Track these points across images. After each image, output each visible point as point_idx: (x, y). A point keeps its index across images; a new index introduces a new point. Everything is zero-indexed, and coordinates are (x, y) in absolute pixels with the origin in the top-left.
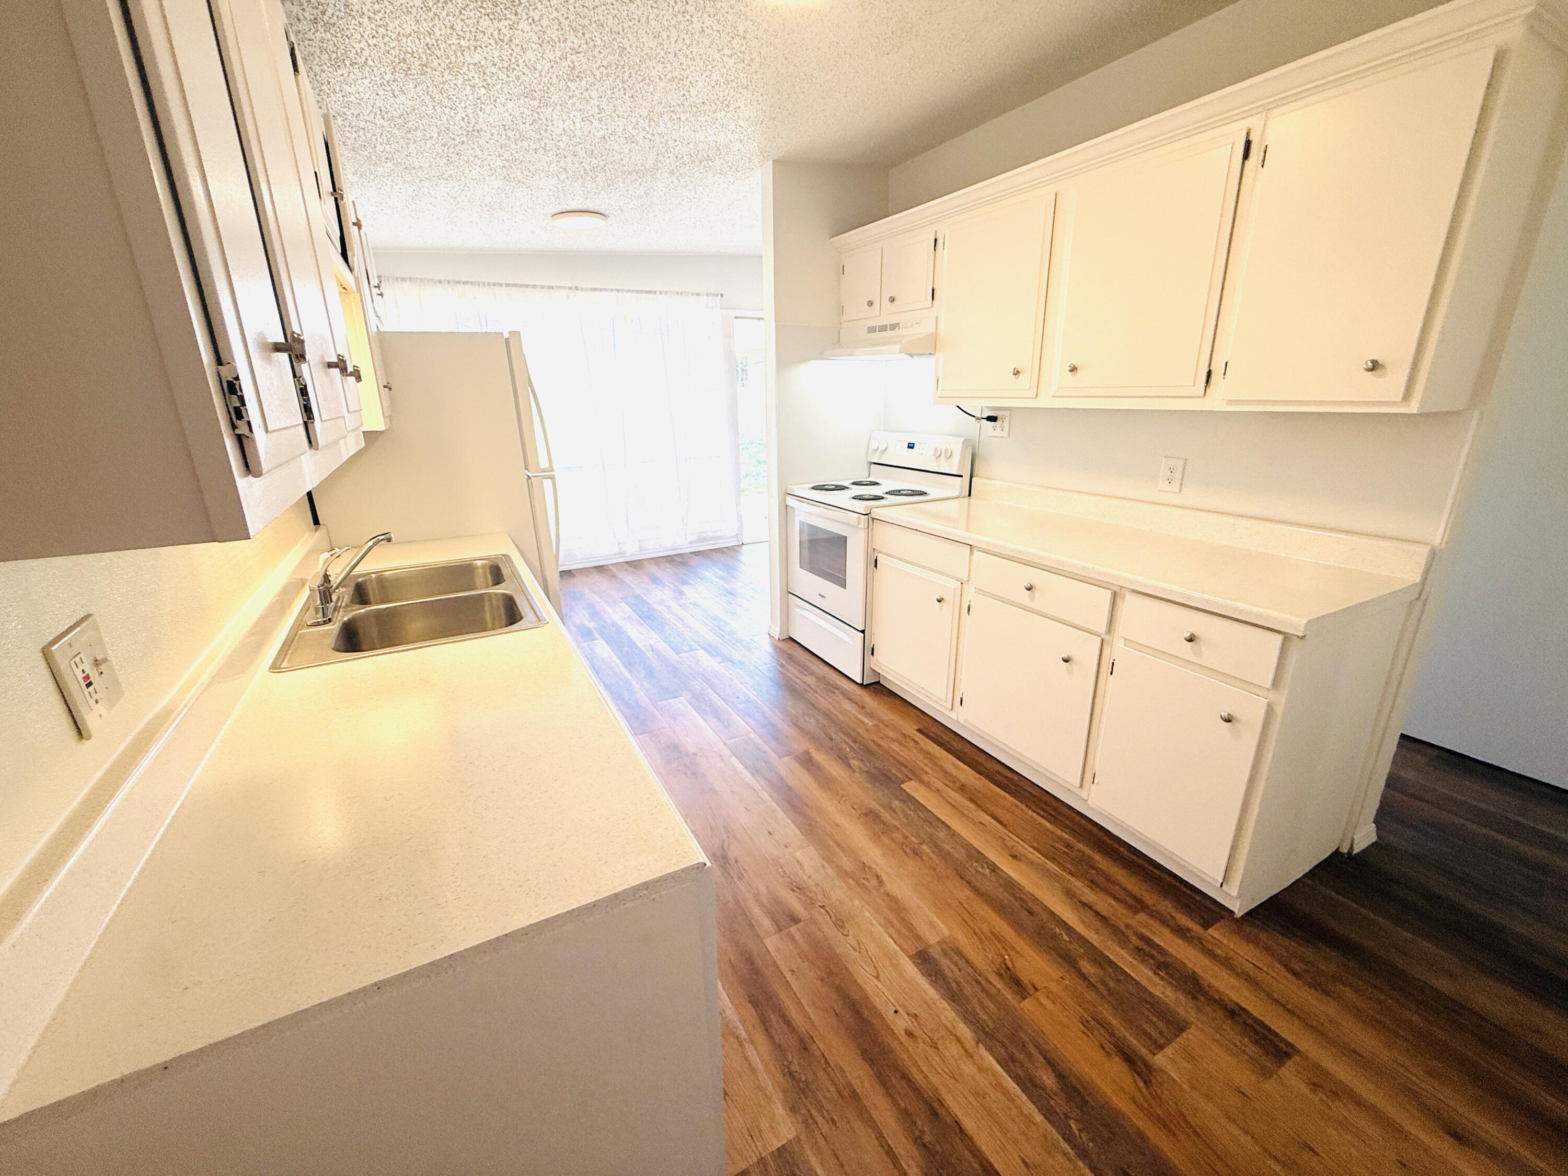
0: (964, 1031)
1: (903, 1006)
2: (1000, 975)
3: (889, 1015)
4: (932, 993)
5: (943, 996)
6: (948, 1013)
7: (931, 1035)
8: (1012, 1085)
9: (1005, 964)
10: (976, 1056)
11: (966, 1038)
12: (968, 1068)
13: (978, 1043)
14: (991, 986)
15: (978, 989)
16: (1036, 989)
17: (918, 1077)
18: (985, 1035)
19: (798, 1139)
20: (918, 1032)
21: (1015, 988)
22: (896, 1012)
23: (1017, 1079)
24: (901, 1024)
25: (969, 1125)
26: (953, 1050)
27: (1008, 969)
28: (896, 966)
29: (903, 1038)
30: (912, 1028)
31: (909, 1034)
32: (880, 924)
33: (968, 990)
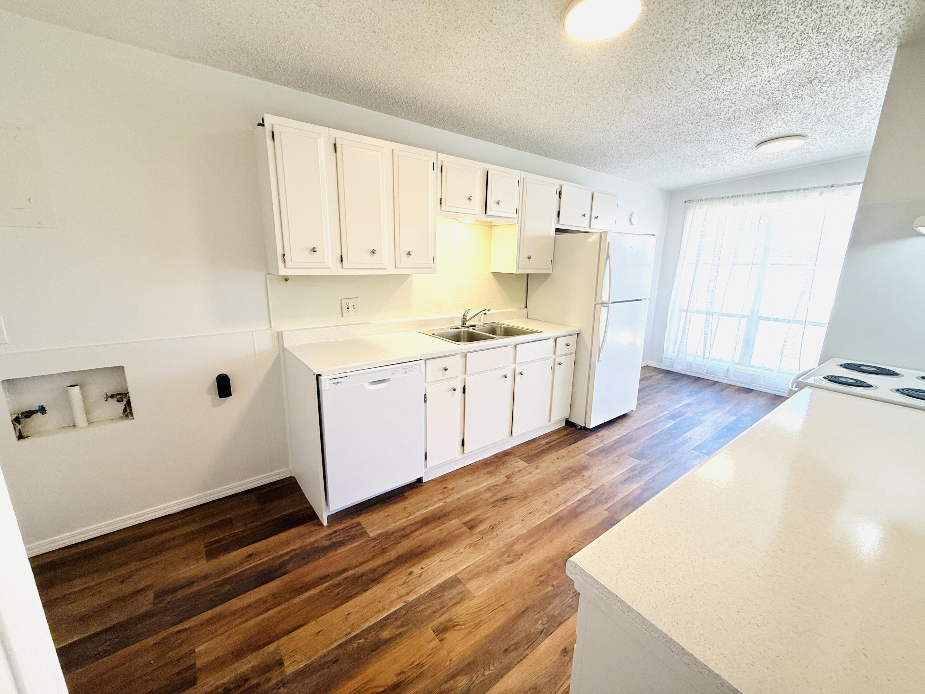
0: (412, 597)
1: (425, 571)
2: (449, 620)
3: (420, 566)
4: (435, 584)
5: (433, 589)
6: (424, 590)
7: (410, 582)
8: (384, 615)
9: (457, 625)
10: (399, 600)
11: (408, 597)
12: (394, 596)
13: (406, 602)
14: (440, 615)
15: (438, 607)
16: (441, 641)
17: (389, 576)
18: (410, 608)
19: (369, 537)
20: (411, 577)
21: (441, 628)
22: (422, 568)
23: (387, 618)
24: (416, 570)
25: (368, 593)
26: (403, 592)
27: (454, 626)
28: (449, 569)
29: (409, 571)
30: (413, 574)
31: (411, 573)
32: (475, 562)
33: (436, 602)
